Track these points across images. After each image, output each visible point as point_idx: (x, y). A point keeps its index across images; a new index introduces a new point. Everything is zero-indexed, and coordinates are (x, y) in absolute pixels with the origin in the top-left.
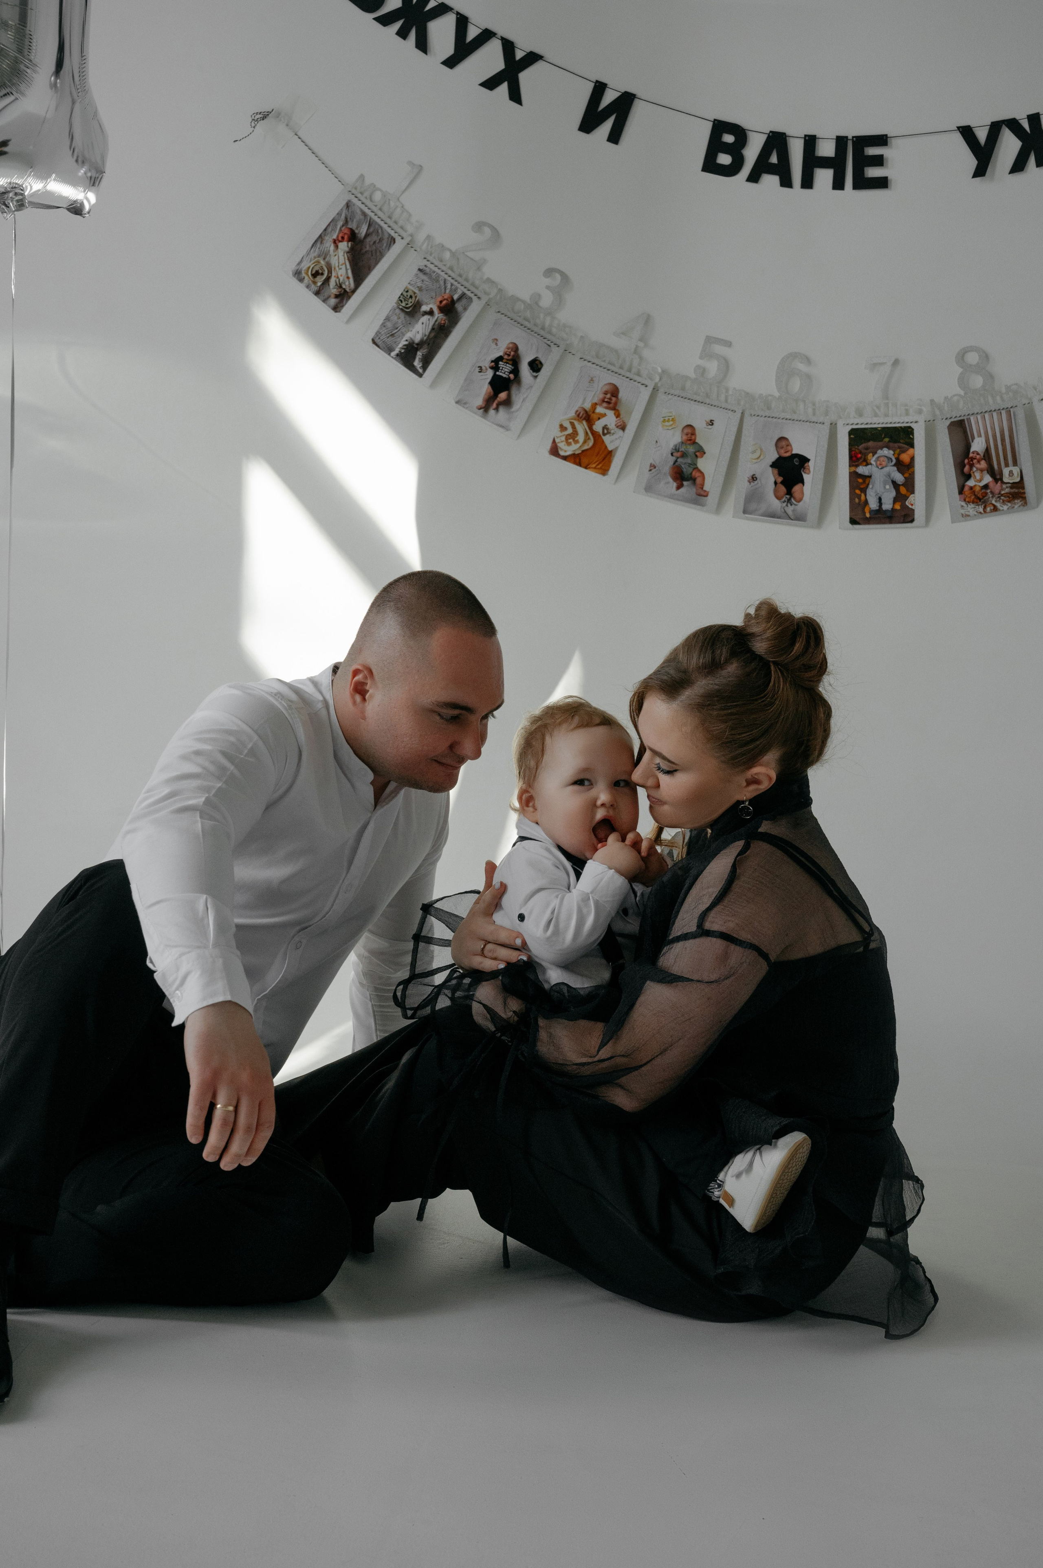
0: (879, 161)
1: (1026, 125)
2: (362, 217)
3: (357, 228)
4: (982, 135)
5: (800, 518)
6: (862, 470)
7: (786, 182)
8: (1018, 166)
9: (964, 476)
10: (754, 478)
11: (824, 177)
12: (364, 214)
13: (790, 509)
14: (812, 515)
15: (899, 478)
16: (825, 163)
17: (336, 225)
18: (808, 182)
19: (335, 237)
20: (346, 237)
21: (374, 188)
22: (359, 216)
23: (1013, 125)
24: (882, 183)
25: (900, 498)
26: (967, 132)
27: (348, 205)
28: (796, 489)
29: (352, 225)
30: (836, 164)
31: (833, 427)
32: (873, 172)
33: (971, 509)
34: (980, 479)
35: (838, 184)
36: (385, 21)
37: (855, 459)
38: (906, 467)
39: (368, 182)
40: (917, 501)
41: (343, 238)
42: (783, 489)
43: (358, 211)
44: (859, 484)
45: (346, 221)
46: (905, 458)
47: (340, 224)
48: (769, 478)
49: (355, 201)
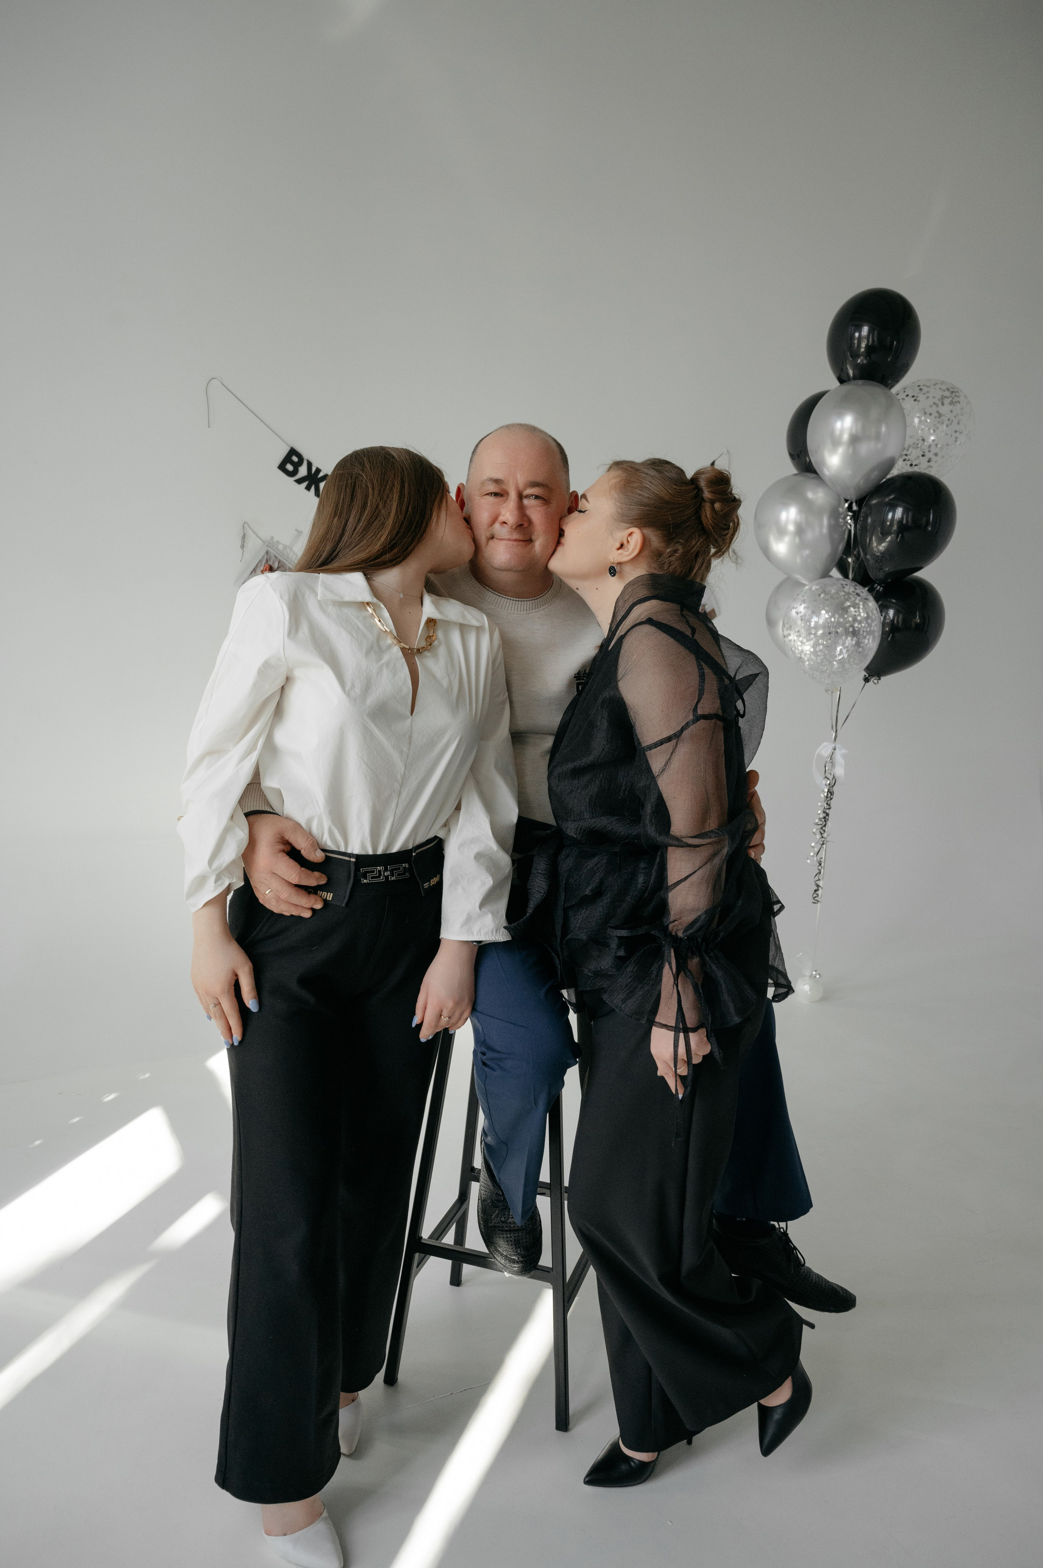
2: (275, 559)
3: (273, 564)
12: (276, 557)
17: (262, 563)
19: (262, 569)
20: (268, 569)
21: (278, 542)
22: (273, 558)
27: (267, 553)
29: (271, 563)
36: (299, 481)
39: (275, 539)
41: (266, 569)
43: (273, 556)
45: (267, 561)
47: (264, 562)
49: (270, 550)
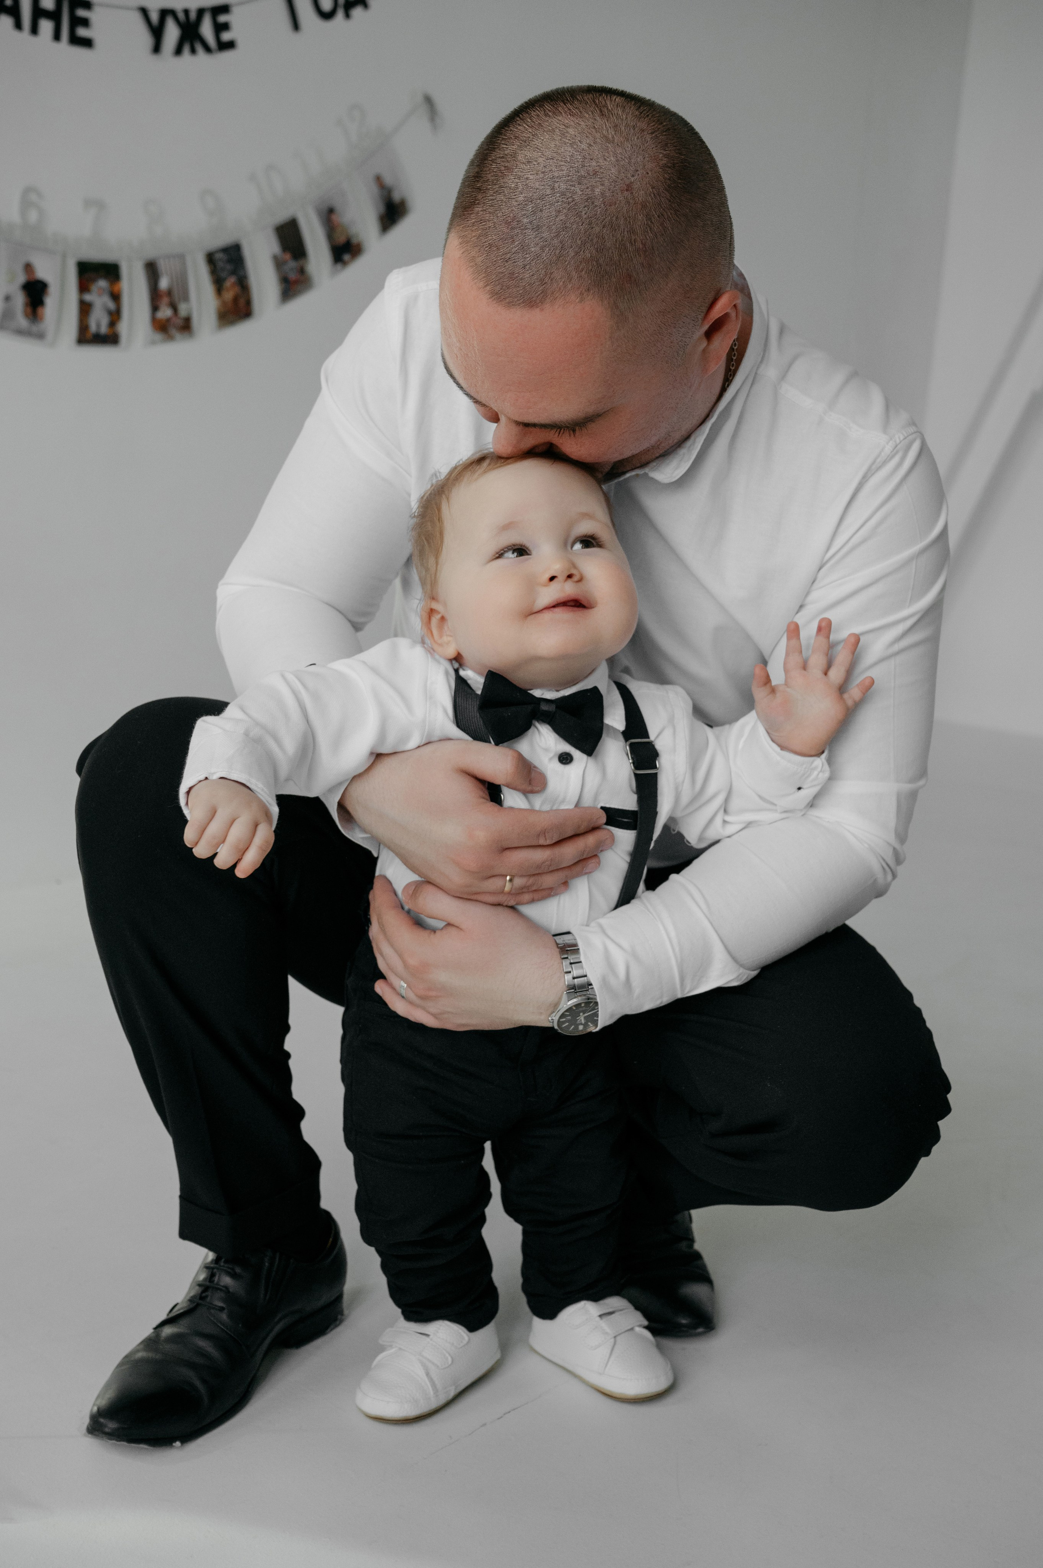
0: (85, 22)
1: (181, 16)
4: (155, 17)
5: (40, 336)
6: (88, 297)
7: (18, 25)
8: (178, 51)
9: (155, 308)
10: (7, 298)
11: (47, 26)
13: (34, 329)
14: (50, 336)
15: (111, 305)
16: (47, 14)
18: (34, 30)
23: (172, 13)
24: (87, 43)
25: (113, 324)
26: (144, 11)
28: (40, 310)
30: (55, 16)
31: (64, 257)
32: (82, 32)
33: (158, 336)
34: (165, 312)
35: (57, 37)
37: (83, 287)
38: (116, 297)
40: (123, 328)
42: (29, 310)
44: (85, 309)
46: (116, 289)
48: (20, 300)
